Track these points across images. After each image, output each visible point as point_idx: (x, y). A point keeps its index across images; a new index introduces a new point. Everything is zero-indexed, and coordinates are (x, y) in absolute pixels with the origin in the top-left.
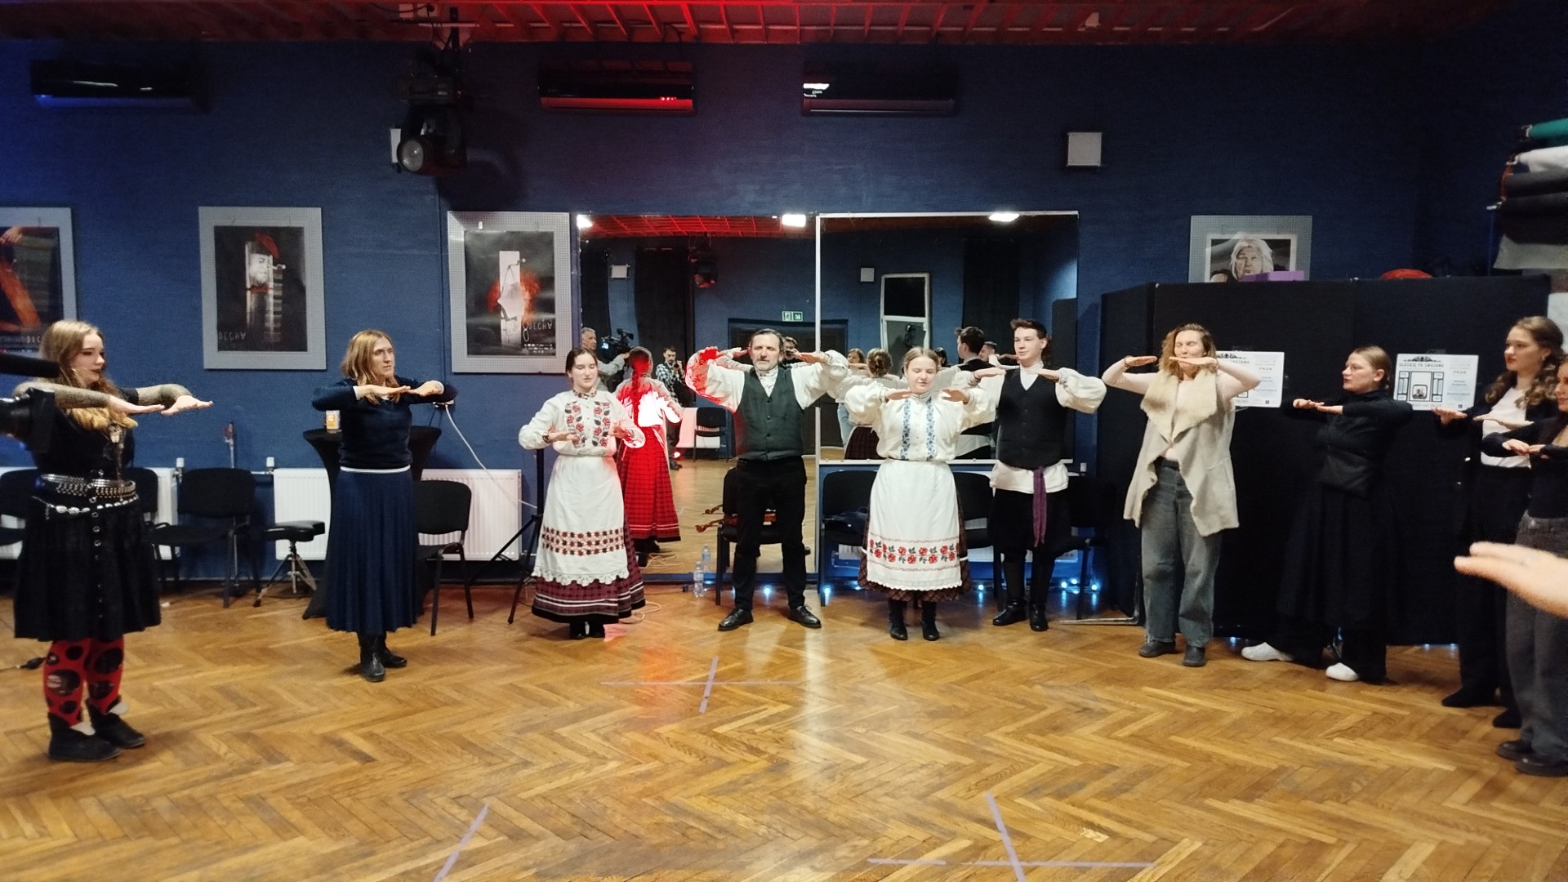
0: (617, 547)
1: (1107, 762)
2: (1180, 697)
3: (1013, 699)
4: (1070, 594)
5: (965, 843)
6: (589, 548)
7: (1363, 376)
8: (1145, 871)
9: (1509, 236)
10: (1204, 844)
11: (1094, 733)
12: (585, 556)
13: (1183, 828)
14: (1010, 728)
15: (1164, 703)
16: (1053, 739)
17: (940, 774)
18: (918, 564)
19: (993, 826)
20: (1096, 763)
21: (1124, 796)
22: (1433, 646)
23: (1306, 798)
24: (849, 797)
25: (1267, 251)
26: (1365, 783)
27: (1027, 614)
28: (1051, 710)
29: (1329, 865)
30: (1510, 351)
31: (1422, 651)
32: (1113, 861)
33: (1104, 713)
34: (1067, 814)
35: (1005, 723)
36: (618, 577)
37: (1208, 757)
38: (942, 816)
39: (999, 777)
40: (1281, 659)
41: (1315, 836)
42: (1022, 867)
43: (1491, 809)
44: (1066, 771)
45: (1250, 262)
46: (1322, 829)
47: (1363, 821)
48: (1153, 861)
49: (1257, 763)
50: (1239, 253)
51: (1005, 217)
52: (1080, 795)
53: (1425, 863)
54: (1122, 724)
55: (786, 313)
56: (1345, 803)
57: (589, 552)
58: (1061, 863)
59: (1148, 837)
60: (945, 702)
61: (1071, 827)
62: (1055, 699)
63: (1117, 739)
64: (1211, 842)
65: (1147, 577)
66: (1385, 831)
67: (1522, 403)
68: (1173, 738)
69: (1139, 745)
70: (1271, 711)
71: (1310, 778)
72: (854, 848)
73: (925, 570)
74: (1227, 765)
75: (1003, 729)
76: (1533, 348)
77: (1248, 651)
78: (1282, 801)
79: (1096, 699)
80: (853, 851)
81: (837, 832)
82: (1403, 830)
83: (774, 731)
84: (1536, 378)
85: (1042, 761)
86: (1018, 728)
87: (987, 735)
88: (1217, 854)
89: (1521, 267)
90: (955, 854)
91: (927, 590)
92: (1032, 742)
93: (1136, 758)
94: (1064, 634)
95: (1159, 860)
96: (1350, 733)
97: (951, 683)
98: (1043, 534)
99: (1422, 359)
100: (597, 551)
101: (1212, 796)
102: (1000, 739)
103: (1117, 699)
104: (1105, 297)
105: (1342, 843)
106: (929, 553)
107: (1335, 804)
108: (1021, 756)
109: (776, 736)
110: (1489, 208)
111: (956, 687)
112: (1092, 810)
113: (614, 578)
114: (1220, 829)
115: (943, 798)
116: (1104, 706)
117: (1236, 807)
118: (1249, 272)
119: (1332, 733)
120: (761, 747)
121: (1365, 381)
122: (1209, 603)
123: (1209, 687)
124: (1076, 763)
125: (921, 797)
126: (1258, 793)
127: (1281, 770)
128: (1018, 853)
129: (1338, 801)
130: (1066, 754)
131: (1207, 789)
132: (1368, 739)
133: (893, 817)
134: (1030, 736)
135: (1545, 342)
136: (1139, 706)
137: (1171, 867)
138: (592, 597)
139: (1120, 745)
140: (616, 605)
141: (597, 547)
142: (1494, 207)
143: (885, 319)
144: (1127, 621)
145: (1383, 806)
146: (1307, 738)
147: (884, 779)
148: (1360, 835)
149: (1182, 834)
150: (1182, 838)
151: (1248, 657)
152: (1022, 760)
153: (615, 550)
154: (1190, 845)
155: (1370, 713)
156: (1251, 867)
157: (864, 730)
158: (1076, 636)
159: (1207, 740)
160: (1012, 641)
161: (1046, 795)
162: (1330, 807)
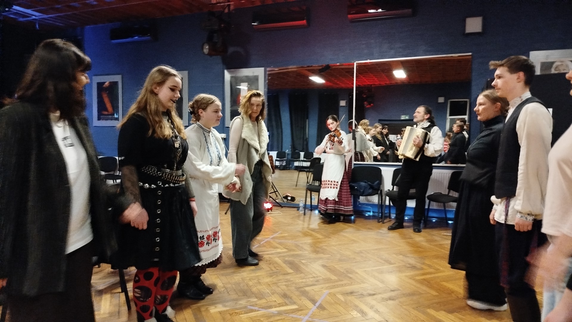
25: (571, 66)
50: (556, 67)
55: (403, 116)
143: (449, 118)
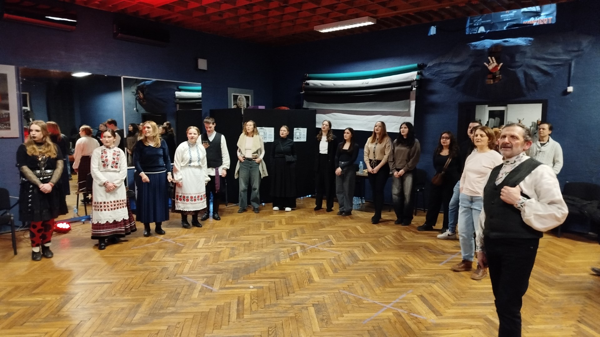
0: (123, 207)
6: (111, 208)
9: (306, 100)
10: (332, 235)
12: (110, 211)
13: (325, 234)
14: (263, 229)
18: (197, 201)
25: (245, 99)
32: (325, 241)
34: (304, 238)
36: (123, 219)
45: (242, 102)
48: (330, 240)
50: (239, 99)
57: (112, 209)
73: (199, 203)
88: (336, 236)
89: (309, 107)
91: (200, 209)
99: (298, 129)
100: (115, 209)
104: (212, 111)
106: (200, 197)
110: (301, 93)
113: (122, 219)
117: (325, 229)
124: (288, 230)
138: (114, 227)
139: (288, 226)
140: (124, 230)
141: (115, 207)
142: (303, 93)
150: (328, 235)
153: (122, 208)
161: (294, 236)
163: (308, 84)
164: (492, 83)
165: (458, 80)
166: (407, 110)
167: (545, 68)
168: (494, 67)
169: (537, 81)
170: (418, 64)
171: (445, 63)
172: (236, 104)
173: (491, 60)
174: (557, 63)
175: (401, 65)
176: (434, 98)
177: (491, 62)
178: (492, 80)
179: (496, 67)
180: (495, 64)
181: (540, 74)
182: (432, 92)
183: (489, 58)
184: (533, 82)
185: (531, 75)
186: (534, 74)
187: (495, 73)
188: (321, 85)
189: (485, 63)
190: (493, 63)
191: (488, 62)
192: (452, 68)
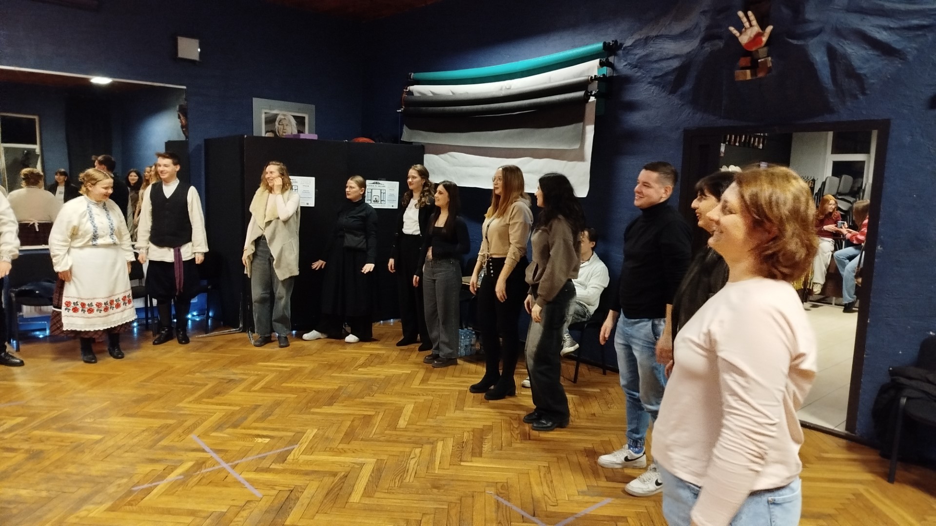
1: (254, 404)
2: (280, 364)
3: (186, 383)
4: (193, 321)
5: (190, 464)
7: (356, 192)
8: (295, 449)
9: (406, 125)
10: (318, 430)
11: (240, 391)
13: (306, 425)
14: (191, 398)
15: (273, 369)
16: (217, 399)
17: (157, 432)
18: (110, 311)
19: (203, 451)
20: (248, 406)
21: (270, 418)
22: (385, 321)
23: (355, 398)
24: (101, 459)
25: (293, 122)
26: (378, 386)
27: (175, 334)
28: (210, 385)
29: (376, 424)
30: (410, 180)
31: (380, 324)
32: (277, 449)
33: (243, 380)
34: (243, 434)
35: (186, 397)
37: (304, 390)
38: (169, 454)
39: (195, 426)
40: (322, 337)
41: (366, 413)
42: (229, 466)
43: (429, 385)
44: (233, 414)
45: (285, 127)
46: (367, 409)
47: (383, 402)
48: (297, 444)
49: (329, 387)
50: (280, 121)
51: (100, 80)
52: (246, 423)
53: (412, 412)
54: (255, 383)
56: (373, 396)
58: (250, 458)
59: (291, 434)
60: (142, 393)
61: (248, 440)
62: (210, 378)
63: (255, 391)
64: (321, 427)
65: (255, 302)
66: (393, 403)
67: (417, 206)
68: (284, 385)
69: (267, 392)
70: (326, 362)
71: (354, 389)
72: (119, 486)
73: (114, 314)
74: (315, 391)
75: (187, 400)
76: (418, 179)
77: (305, 336)
78: (346, 402)
79: (234, 374)
80: (119, 487)
81: (102, 480)
82: (400, 401)
83: (21, 435)
84: (421, 193)
85: (217, 412)
86: (195, 398)
87: (177, 406)
88: (325, 433)
89: (412, 141)
90: (188, 471)
92: (208, 403)
93: (269, 398)
94: (201, 343)
95: (299, 443)
96: (363, 365)
97: (141, 382)
98: (182, 286)
99: (376, 183)
101: (313, 407)
102: (187, 406)
103: (246, 372)
104: (207, 142)
105: (377, 413)
106: (115, 302)
107: (368, 397)
108: (205, 412)
109: (25, 437)
110: (398, 111)
111: (145, 383)
112: (256, 428)
114: (323, 421)
115: (165, 445)
116: (241, 376)
117: (326, 409)
118: (285, 132)
119: (356, 367)
120: (15, 446)
121: (357, 194)
122: (288, 313)
123: (292, 357)
124: (238, 408)
125: (151, 447)
126: (334, 401)
127: (340, 388)
128: (224, 461)
129: (370, 396)
130: (230, 405)
131: (310, 404)
132: (372, 366)
133: (138, 462)
134: (205, 400)
135: (423, 176)
136: (259, 373)
137: (307, 443)
139: (257, 394)
142: (400, 111)
143: (2, 145)
144: (236, 330)
145: (389, 394)
146: (346, 371)
147: (120, 444)
148: (384, 408)
149: (306, 428)
150: (307, 430)
151: (306, 339)
152: (205, 414)
154: (311, 433)
155: (369, 355)
156: (343, 433)
157: (92, 420)
158: (207, 344)
159: (300, 382)
160: (170, 352)
161: (228, 428)
162: (367, 399)
163: (411, 93)
164: (749, 77)
165: (681, 73)
166: (577, 147)
167: (883, 36)
168: (752, 36)
169: (862, 72)
170: (605, 43)
171: (657, 37)
172: (273, 132)
173: (744, 20)
174: (915, 22)
175: (574, 47)
176: (636, 119)
177: (747, 25)
178: (748, 72)
179: (759, 35)
180: (756, 29)
181: (871, 52)
182: (632, 107)
183: (741, 14)
184: (852, 73)
185: (845, 57)
186: (855, 52)
187: (757, 51)
188: (431, 95)
189: (732, 29)
190: (751, 26)
191: (740, 27)
192: (670, 47)
